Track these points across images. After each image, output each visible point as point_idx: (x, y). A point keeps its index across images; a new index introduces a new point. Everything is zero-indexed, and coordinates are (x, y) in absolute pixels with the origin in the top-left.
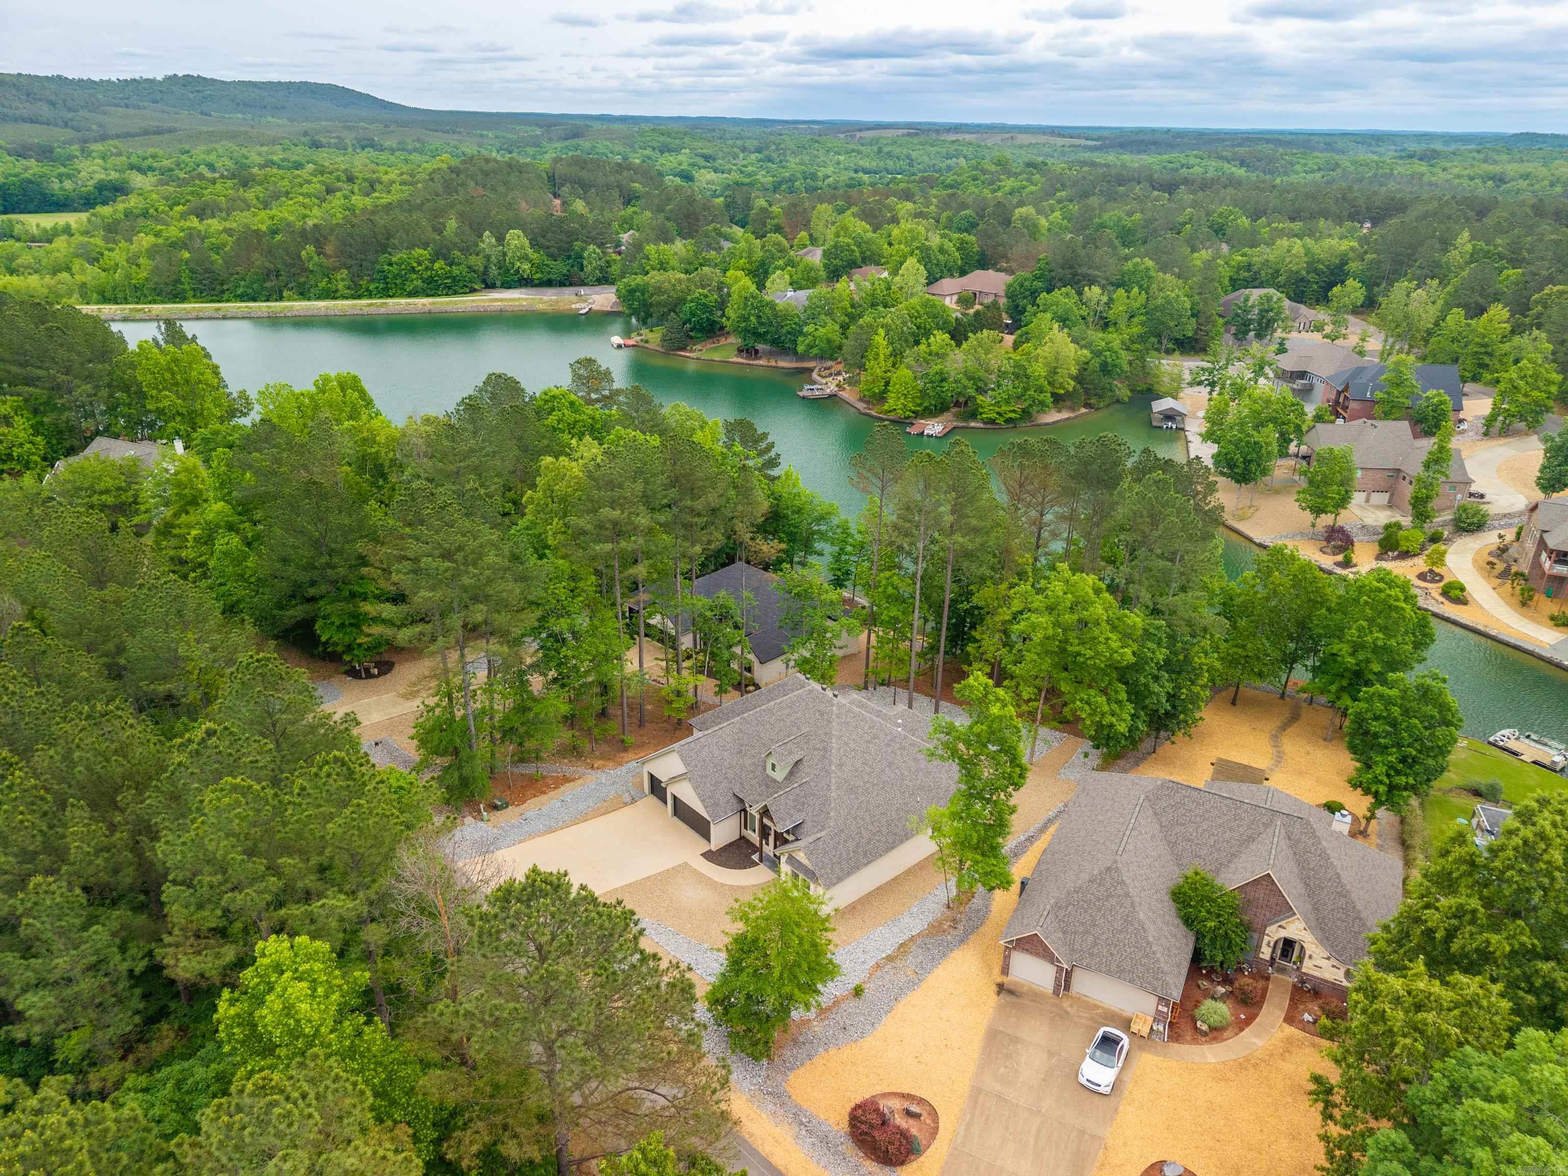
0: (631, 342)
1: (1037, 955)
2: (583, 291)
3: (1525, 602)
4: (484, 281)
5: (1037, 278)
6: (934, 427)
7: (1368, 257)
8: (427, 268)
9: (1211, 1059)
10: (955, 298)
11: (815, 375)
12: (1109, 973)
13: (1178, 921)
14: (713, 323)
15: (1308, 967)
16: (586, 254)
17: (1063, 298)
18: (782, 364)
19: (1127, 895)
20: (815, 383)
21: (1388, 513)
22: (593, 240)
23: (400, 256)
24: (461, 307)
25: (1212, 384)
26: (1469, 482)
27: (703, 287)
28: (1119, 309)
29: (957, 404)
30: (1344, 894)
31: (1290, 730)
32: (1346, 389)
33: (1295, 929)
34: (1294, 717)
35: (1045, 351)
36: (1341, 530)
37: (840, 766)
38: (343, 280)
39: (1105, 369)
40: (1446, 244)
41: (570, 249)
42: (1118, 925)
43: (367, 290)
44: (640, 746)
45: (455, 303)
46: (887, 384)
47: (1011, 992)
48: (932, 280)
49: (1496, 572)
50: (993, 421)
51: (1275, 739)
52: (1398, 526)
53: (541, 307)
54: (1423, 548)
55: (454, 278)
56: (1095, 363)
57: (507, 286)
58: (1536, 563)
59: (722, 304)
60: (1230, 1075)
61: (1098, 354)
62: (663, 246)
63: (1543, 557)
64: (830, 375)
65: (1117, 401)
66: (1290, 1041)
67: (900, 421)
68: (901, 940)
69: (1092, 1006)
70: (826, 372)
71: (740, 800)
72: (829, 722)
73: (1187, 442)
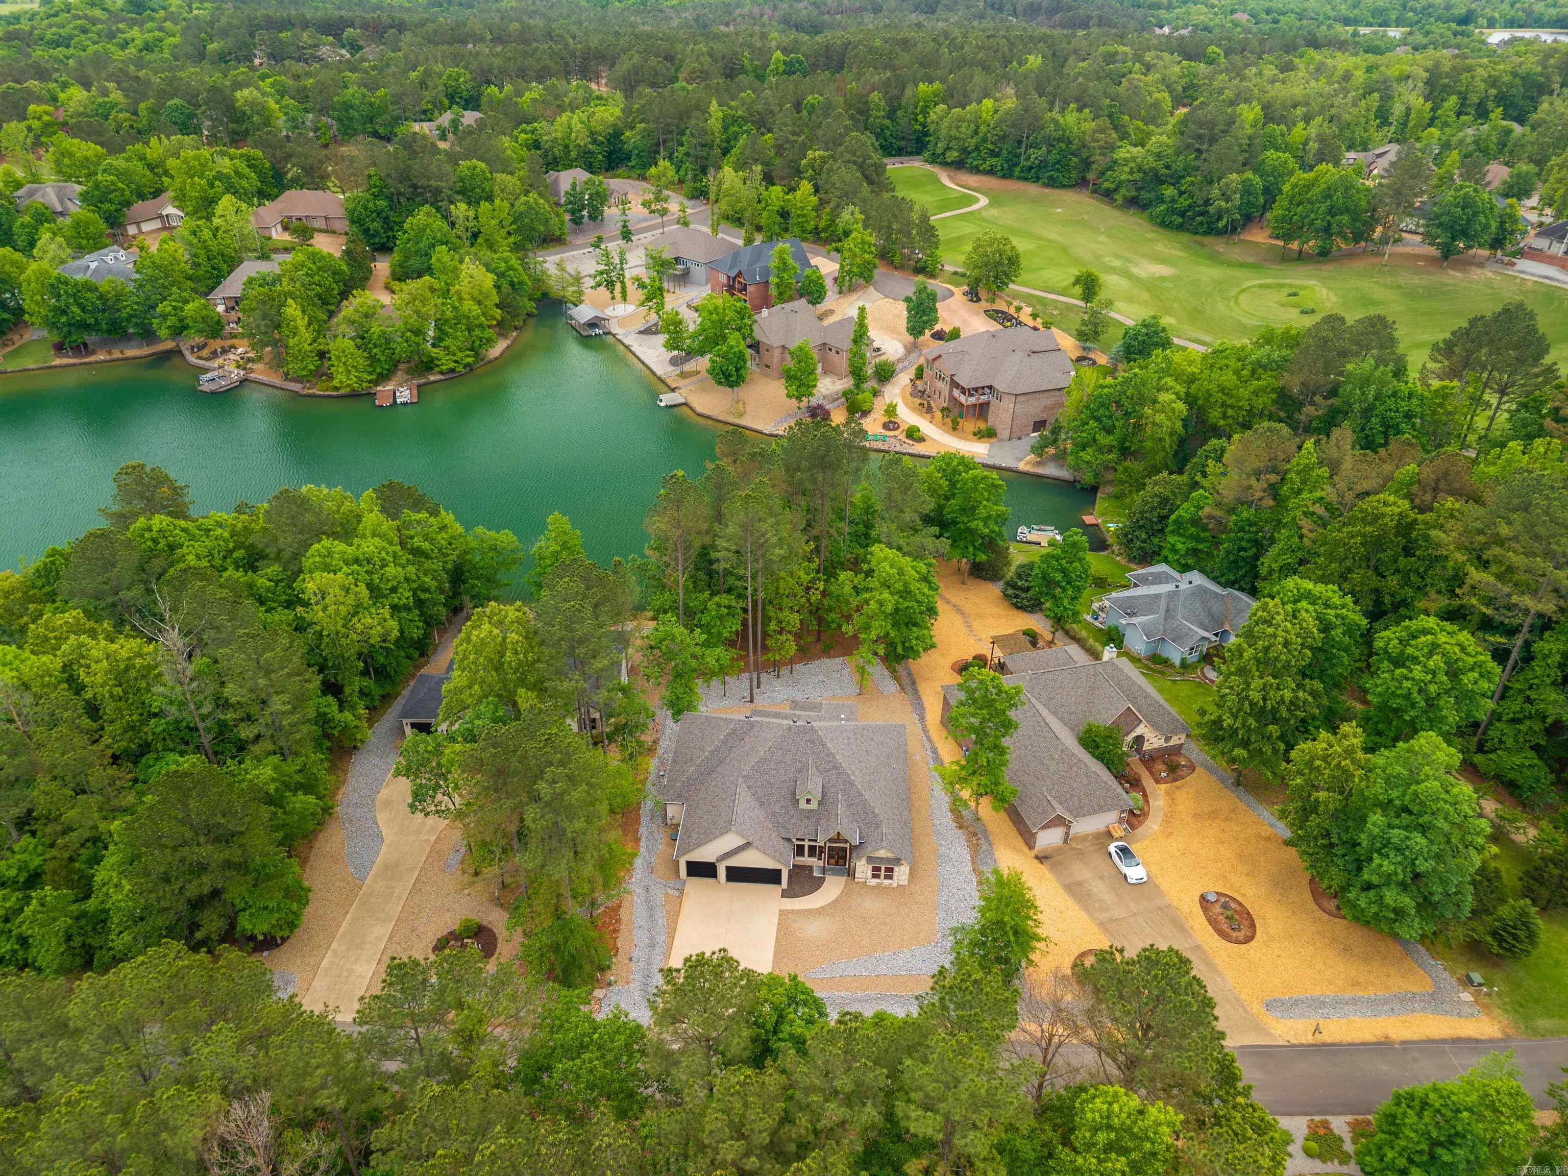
1: (1053, 826)
3: (955, 428)
6: (401, 392)
9: (1156, 827)
10: (279, 227)
11: (193, 360)
12: (1095, 812)
13: (1094, 759)
15: (1149, 746)
17: (426, 219)
18: (129, 353)
20: (203, 369)
25: (612, 283)
26: (872, 342)
28: (492, 222)
29: (407, 361)
32: (739, 275)
33: (1140, 729)
36: (818, 406)
37: (853, 773)
47: (1046, 857)
49: (925, 409)
50: (452, 370)
52: (849, 391)
54: (873, 403)
58: (954, 398)
60: (1169, 830)
63: (956, 393)
64: (214, 355)
65: (529, 315)
66: (1168, 793)
67: (354, 395)
68: (969, 868)
69: (1085, 838)
70: (205, 353)
71: (789, 840)
72: (823, 745)
73: (627, 347)
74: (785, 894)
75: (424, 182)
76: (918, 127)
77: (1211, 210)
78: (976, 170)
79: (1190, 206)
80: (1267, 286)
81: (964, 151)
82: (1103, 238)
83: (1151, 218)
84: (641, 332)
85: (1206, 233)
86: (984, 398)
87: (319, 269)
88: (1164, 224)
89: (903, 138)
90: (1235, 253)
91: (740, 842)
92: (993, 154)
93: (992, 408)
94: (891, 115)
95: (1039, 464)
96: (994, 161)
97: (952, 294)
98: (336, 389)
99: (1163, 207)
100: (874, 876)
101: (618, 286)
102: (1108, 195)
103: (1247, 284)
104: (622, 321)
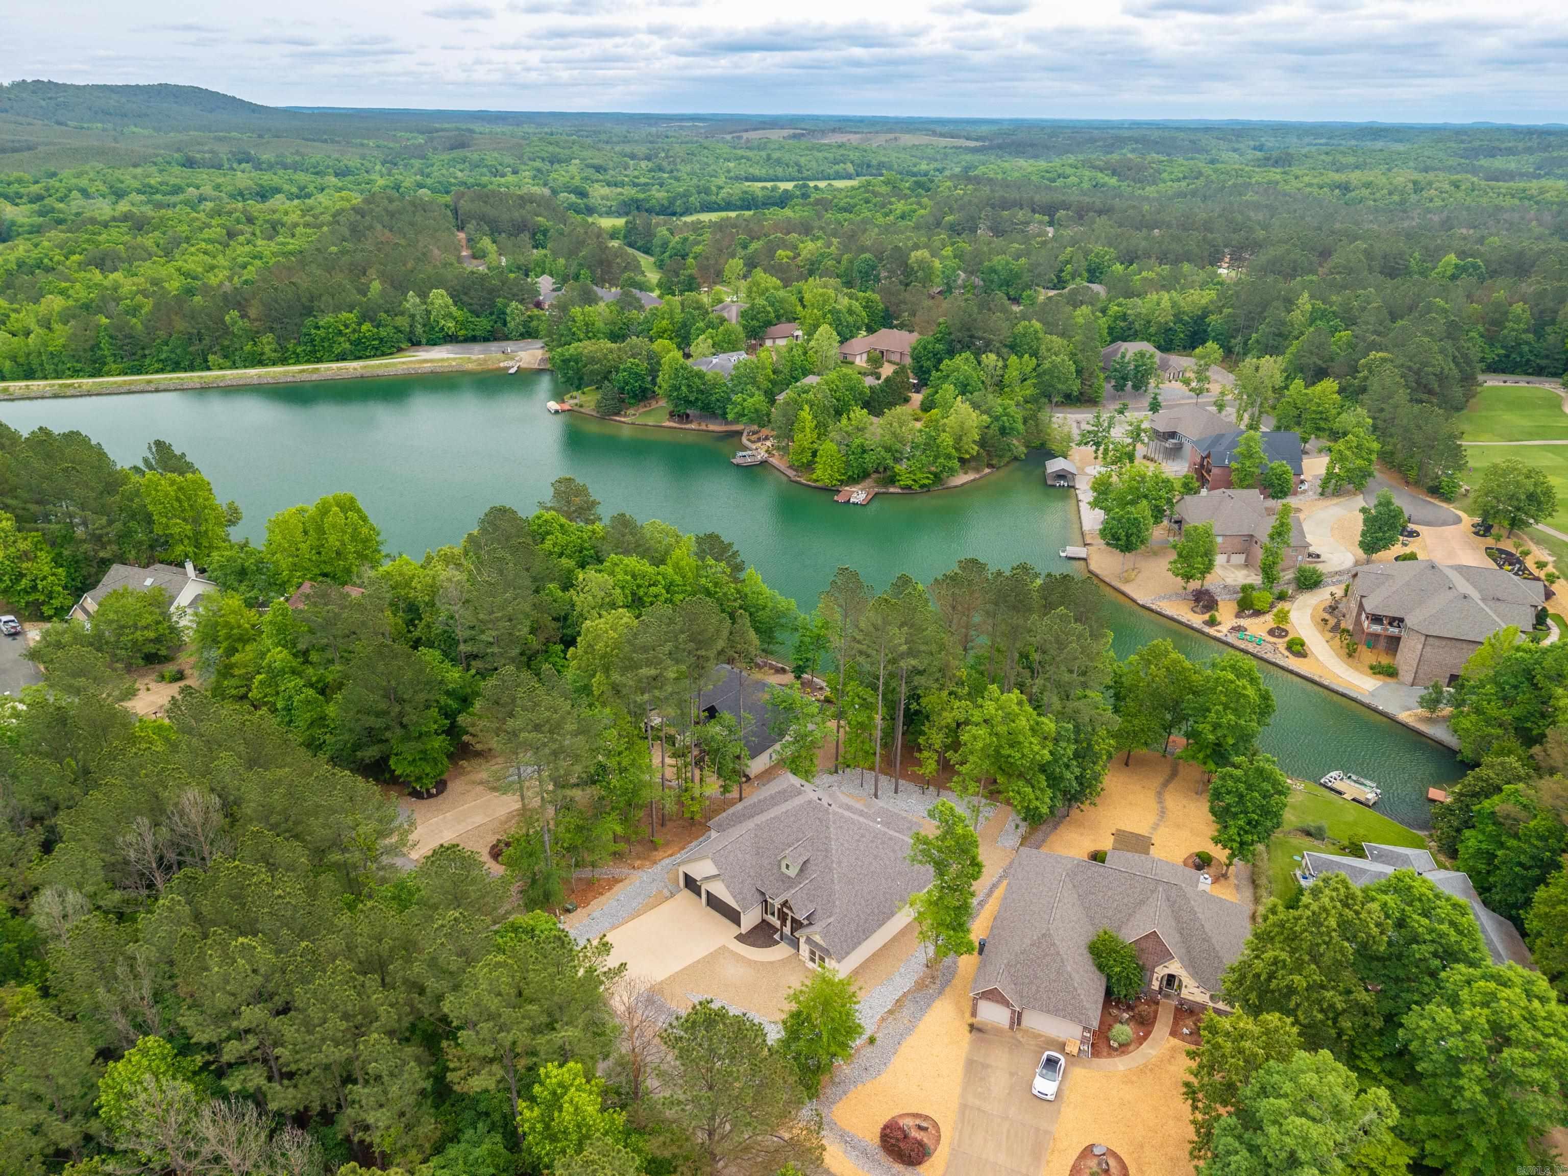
0: (566, 407)
1: (997, 1002)
2: (510, 346)
3: (1351, 654)
4: (410, 340)
5: (938, 341)
6: (858, 495)
7: (1226, 311)
8: (354, 331)
9: (1121, 1068)
10: (865, 356)
11: (744, 440)
12: (1048, 1012)
13: (1094, 968)
14: (644, 390)
15: (1184, 993)
16: (508, 311)
17: (961, 363)
18: (712, 427)
19: (1058, 953)
20: (746, 448)
21: (1245, 572)
22: (514, 297)
23: (326, 319)
24: (392, 371)
25: (1097, 444)
26: (1308, 545)
27: (633, 356)
28: (1013, 374)
29: (877, 471)
30: (1207, 940)
31: (1171, 786)
32: (1208, 456)
33: (1174, 967)
34: (1174, 774)
35: (951, 421)
36: (1207, 592)
37: (840, 863)
38: (269, 343)
39: (1003, 431)
40: (1289, 303)
41: (493, 305)
42: (1053, 976)
43: (294, 352)
44: (667, 844)
45: (386, 366)
46: (814, 454)
47: (980, 1030)
48: (844, 340)
49: (1329, 627)
50: (909, 487)
51: (1160, 794)
52: (1252, 587)
53: (470, 366)
54: (1272, 606)
55: (381, 340)
56: (995, 427)
57: (432, 343)
58: (1358, 622)
59: (654, 372)
60: (1134, 1078)
61: (997, 418)
62: (587, 308)
63: (1363, 617)
65: (1016, 459)
66: (1174, 1049)
68: (896, 997)
69: (1037, 1036)
70: (754, 437)
71: (762, 892)
72: (827, 827)
73: (1078, 502)
74: (740, 938)
75: (982, 333)
86: (1393, 631)
91: (716, 871)
93: (1402, 644)
95: (1429, 720)
97: (1459, 520)
98: (814, 481)
100: (813, 960)
104: (1086, 478)
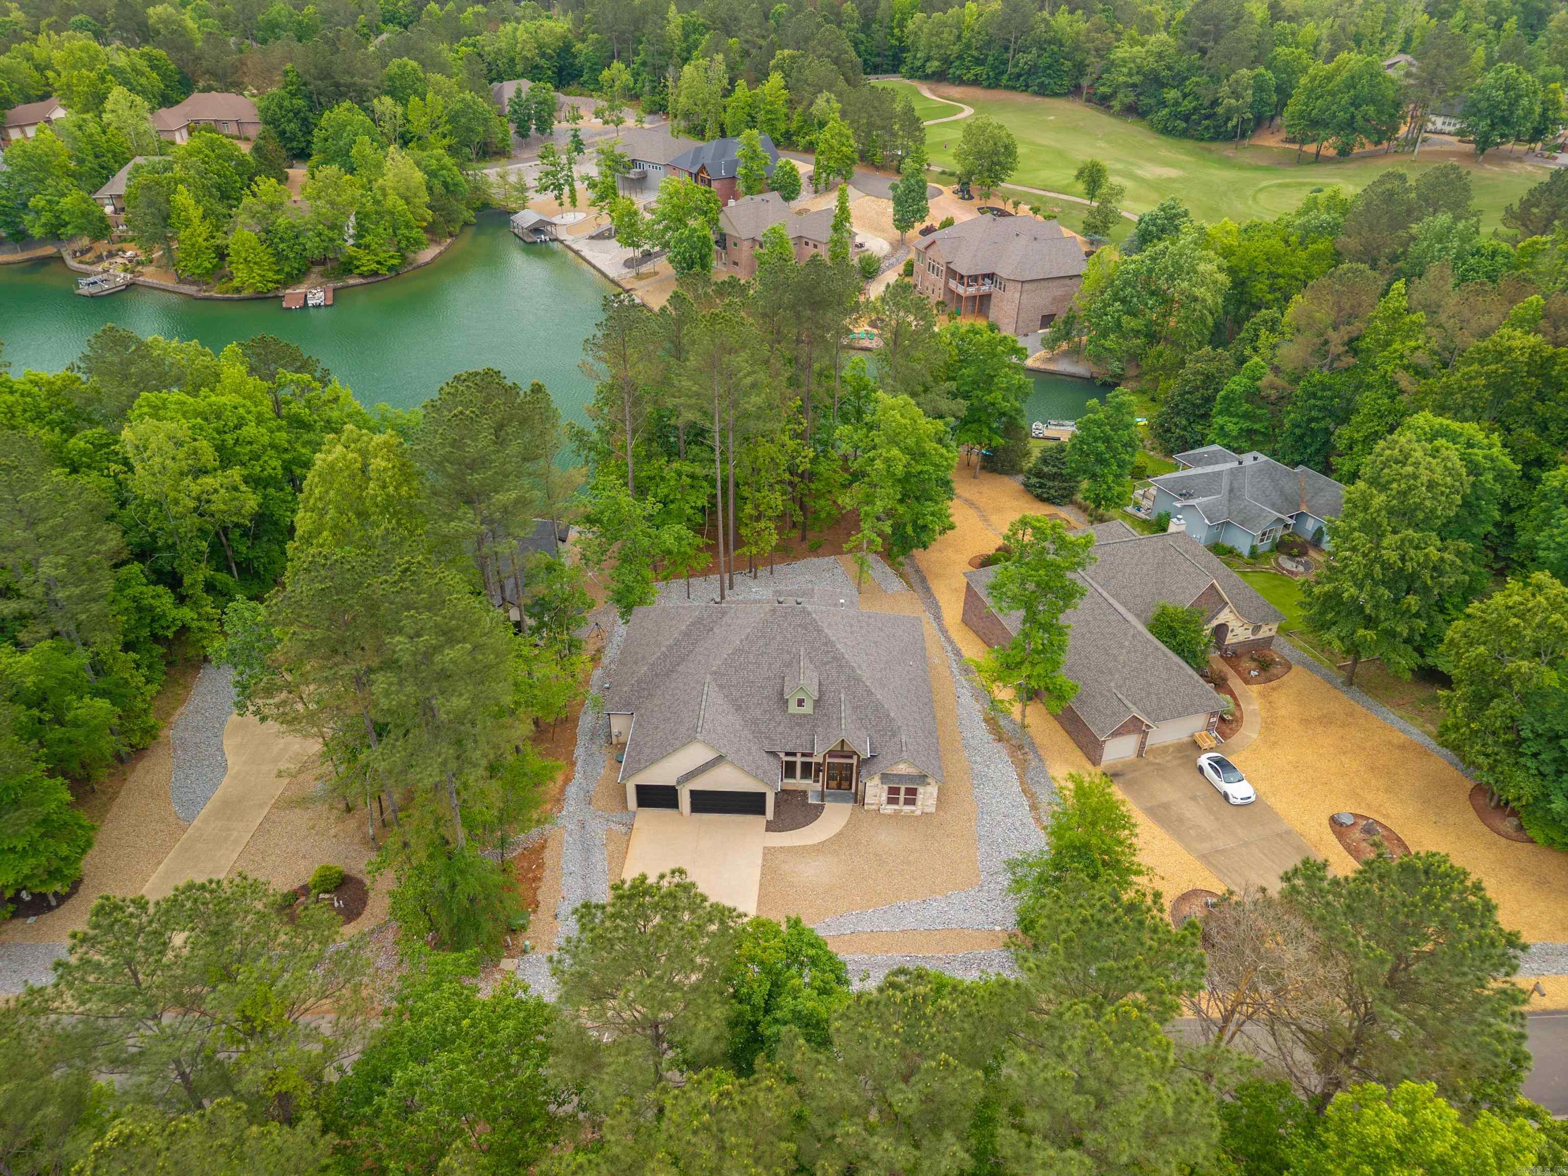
1: (1126, 732)
6: (314, 294)
7: (593, 36)
9: (1253, 736)
10: (185, 132)
11: (71, 264)
12: (1180, 715)
15: (1234, 638)
17: (349, 114)
20: (82, 275)
29: (323, 262)
32: (702, 170)
33: (1225, 615)
37: (863, 664)
46: (221, 252)
47: (1117, 774)
50: (375, 273)
56: (437, 186)
60: (1273, 739)
61: (434, 174)
63: (953, 284)
64: (100, 259)
65: (466, 224)
66: (1262, 695)
67: (260, 298)
68: (1017, 788)
69: (1164, 750)
70: (89, 257)
71: (774, 754)
72: (819, 631)
73: (577, 253)
74: (771, 827)
75: (347, 79)
76: (894, 42)
77: (1220, 110)
78: (960, 81)
79: (1195, 109)
80: (1287, 186)
81: (947, 61)
82: (1101, 144)
83: (1152, 125)
84: (592, 238)
85: (1212, 139)
86: (985, 289)
87: (219, 157)
88: (1166, 131)
89: (879, 55)
90: (1245, 157)
91: (710, 755)
92: (979, 62)
93: (994, 300)
94: (866, 28)
95: (1050, 360)
96: (978, 69)
97: (941, 193)
98: (238, 290)
99: (1165, 111)
100: (892, 801)
101: (566, 189)
102: (1103, 102)
103: (1265, 184)
104: (570, 228)
